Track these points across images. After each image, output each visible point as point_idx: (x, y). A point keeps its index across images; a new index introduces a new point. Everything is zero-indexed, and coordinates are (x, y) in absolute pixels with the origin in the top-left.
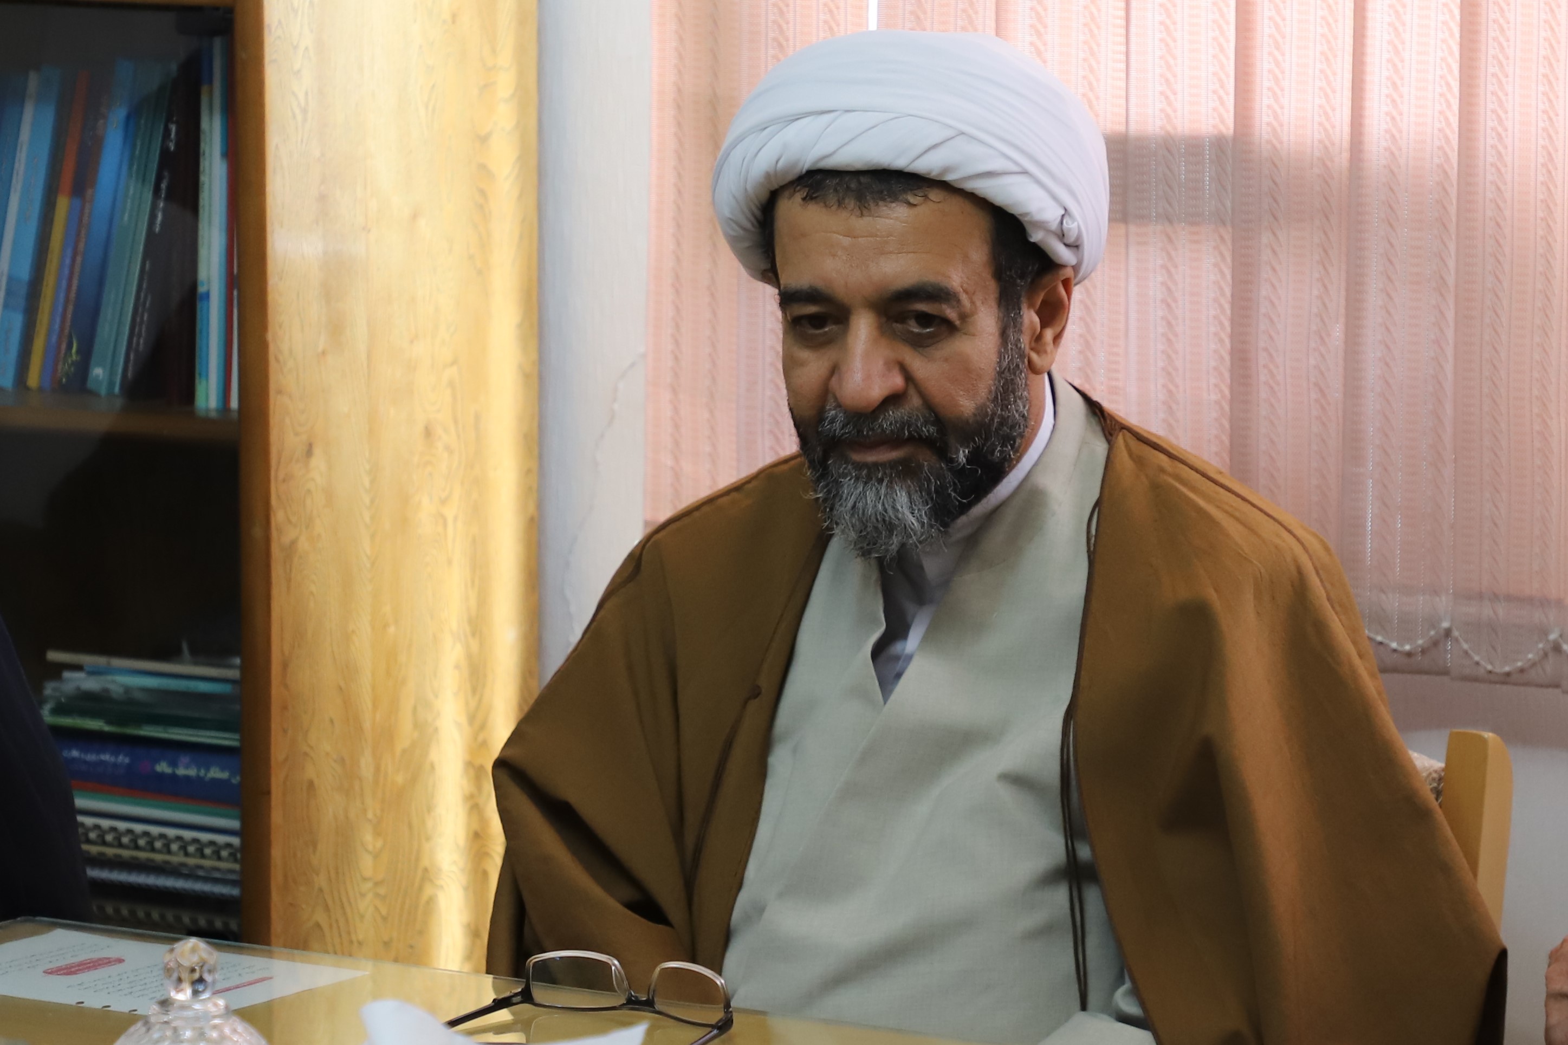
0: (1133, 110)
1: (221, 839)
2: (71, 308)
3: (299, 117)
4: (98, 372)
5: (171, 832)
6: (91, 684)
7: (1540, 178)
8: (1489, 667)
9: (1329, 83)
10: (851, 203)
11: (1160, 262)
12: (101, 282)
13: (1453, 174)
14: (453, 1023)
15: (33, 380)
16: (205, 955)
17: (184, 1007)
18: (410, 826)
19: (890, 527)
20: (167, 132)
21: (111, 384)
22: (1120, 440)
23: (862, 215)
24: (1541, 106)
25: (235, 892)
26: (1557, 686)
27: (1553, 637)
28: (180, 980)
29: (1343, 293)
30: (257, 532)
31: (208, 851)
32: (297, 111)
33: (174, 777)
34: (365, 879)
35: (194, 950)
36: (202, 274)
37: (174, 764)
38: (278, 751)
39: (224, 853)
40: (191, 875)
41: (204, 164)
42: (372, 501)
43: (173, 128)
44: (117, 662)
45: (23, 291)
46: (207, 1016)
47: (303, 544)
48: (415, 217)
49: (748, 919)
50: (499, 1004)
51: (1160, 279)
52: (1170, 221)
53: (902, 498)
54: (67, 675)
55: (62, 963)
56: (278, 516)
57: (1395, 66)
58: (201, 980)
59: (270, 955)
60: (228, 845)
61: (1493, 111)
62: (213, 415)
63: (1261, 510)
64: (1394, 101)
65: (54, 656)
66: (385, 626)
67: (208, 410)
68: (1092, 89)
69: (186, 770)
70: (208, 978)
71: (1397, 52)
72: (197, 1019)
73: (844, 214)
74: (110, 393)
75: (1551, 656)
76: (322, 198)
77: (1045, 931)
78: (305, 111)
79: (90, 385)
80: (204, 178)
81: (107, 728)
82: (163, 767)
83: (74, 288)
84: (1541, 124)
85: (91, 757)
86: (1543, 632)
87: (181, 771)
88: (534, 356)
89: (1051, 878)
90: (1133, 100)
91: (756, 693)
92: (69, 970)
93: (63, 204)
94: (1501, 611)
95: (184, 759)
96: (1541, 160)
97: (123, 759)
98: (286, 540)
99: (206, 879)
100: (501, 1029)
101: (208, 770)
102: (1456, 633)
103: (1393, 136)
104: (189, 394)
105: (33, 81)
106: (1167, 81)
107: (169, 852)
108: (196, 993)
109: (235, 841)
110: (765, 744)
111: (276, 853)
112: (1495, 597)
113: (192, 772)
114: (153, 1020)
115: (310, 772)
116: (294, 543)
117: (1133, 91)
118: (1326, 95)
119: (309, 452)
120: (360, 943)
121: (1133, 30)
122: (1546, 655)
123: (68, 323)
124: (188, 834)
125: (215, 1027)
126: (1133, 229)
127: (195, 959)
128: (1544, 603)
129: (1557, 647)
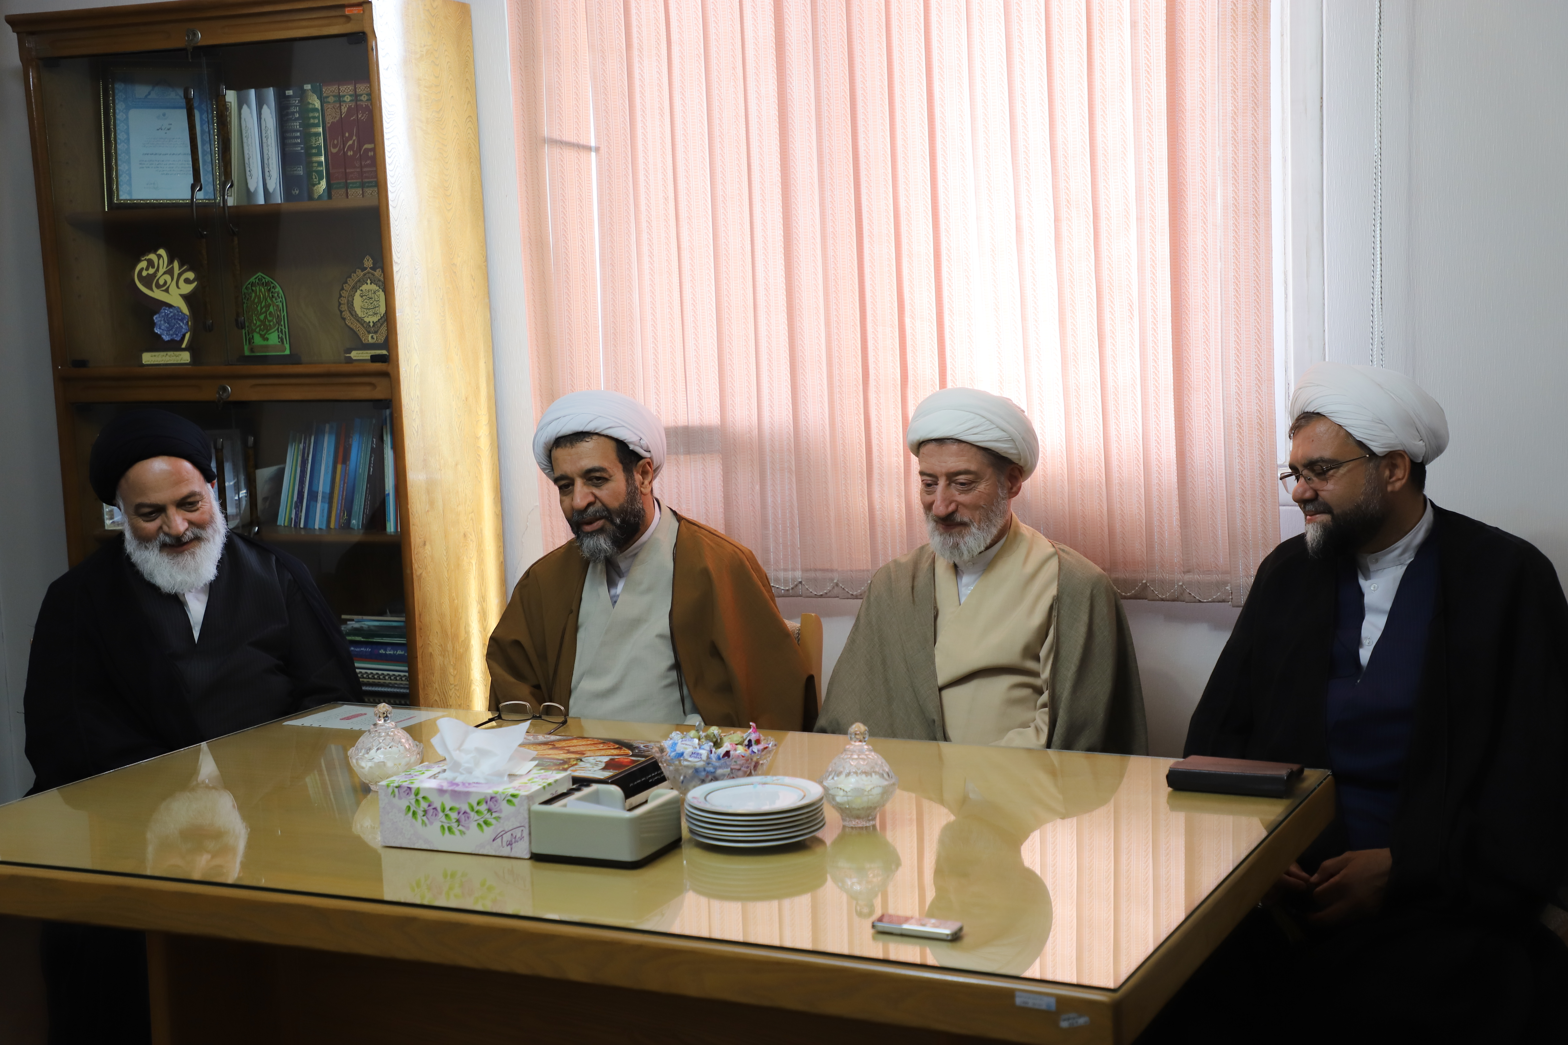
0: (690, 418)
1: (402, 674)
2: (343, 502)
3: (416, 434)
4: (354, 522)
5: (386, 673)
6: (357, 625)
7: (821, 434)
8: (815, 593)
9: (750, 407)
10: (568, 445)
11: (701, 467)
12: (353, 493)
13: (792, 434)
14: (477, 726)
15: (332, 526)
16: (387, 708)
17: (382, 726)
18: (466, 666)
19: (600, 551)
20: (373, 442)
21: (358, 525)
22: (682, 522)
23: (572, 448)
24: (820, 411)
25: (408, 691)
26: (838, 597)
27: (835, 581)
28: (380, 717)
29: (758, 474)
30: (408, 571)
31: (398, 678)
32: (415, 432)
33: (386, 654)
34: (451, 684)
35: (384, 707)
36: (387, 488)
37: (385, 650)
38: (419, 643)
39: (403, 679)
40: (393, 687)
41: (385, 451)
42: (447, 559)
43: (375, 440)
44: (365, 617)
45: (327, 496)
46: (389, 728)
47: (424, 575)
48: (456, 465)
49: (576, 687)
50: (490, 720)
51: (701, 472)
52: (704, 454)
53: (602, 541)
54: (348, 623)
55: (346, 716)
56: (415, 566)
57: (771, 400)
58: (387, 716)
59: (420, 710)
60: (405, 676)
61: (804, 413)
62: (393, 534)
63: (728, 542)
64: (771, 412)
65: (343, 617)
66: (454, 600)
67: (391, 532)
68: (676, 412)
69: (390, 652)
70: (388, 715)
71: (771, 396)
72: (386, 729)
73: (567, 449)
74: (358, 528)
75: (836, 588)
76: (425, 460)
77: (670, 685)
78: (417, 432)
79: (351, 526)
80: (385, 456)
81: (362, 639)
82: (382, 651)
83: (344, 494)
84: (820, 417)
85: (358, 650)
86: (832, 580)
87: (388, 652)
88: (500, 508)
89: (672, 668)
90: (689, 415)
91: (571, 612)
92: (348, 718)
93: (339, 467)
94: (819, 575)
95: (389, 648)
96: (821, 428)
97: (369, 650)
98: (418, 573)
99: (398, 688)
100: (493, 727)
101: (397, 651)
102: (803, 583)
103: (772, 423)
104: (384, 527)
105: (327, 427)
106: (700, 408)
107: (385, 679)
108: (385, 721)
109: (407, 674)
110: (576, 629)
111: (420, 677)
112: (816, 570)
113: (392, 652)
114: (371, 730)
115: (430, 650)
116: (421, 574)
117: (689, 412)
118: (749, 411)
119: (425, 544)
120: (451, 706)
121: (688, 392)
122: (834, 588)
123: (343, 506)
124: (391, 673)
125: (392, 732)
126: (692, 457)
127: (385, 710)
128: (832, 571)
129: (837, 585)
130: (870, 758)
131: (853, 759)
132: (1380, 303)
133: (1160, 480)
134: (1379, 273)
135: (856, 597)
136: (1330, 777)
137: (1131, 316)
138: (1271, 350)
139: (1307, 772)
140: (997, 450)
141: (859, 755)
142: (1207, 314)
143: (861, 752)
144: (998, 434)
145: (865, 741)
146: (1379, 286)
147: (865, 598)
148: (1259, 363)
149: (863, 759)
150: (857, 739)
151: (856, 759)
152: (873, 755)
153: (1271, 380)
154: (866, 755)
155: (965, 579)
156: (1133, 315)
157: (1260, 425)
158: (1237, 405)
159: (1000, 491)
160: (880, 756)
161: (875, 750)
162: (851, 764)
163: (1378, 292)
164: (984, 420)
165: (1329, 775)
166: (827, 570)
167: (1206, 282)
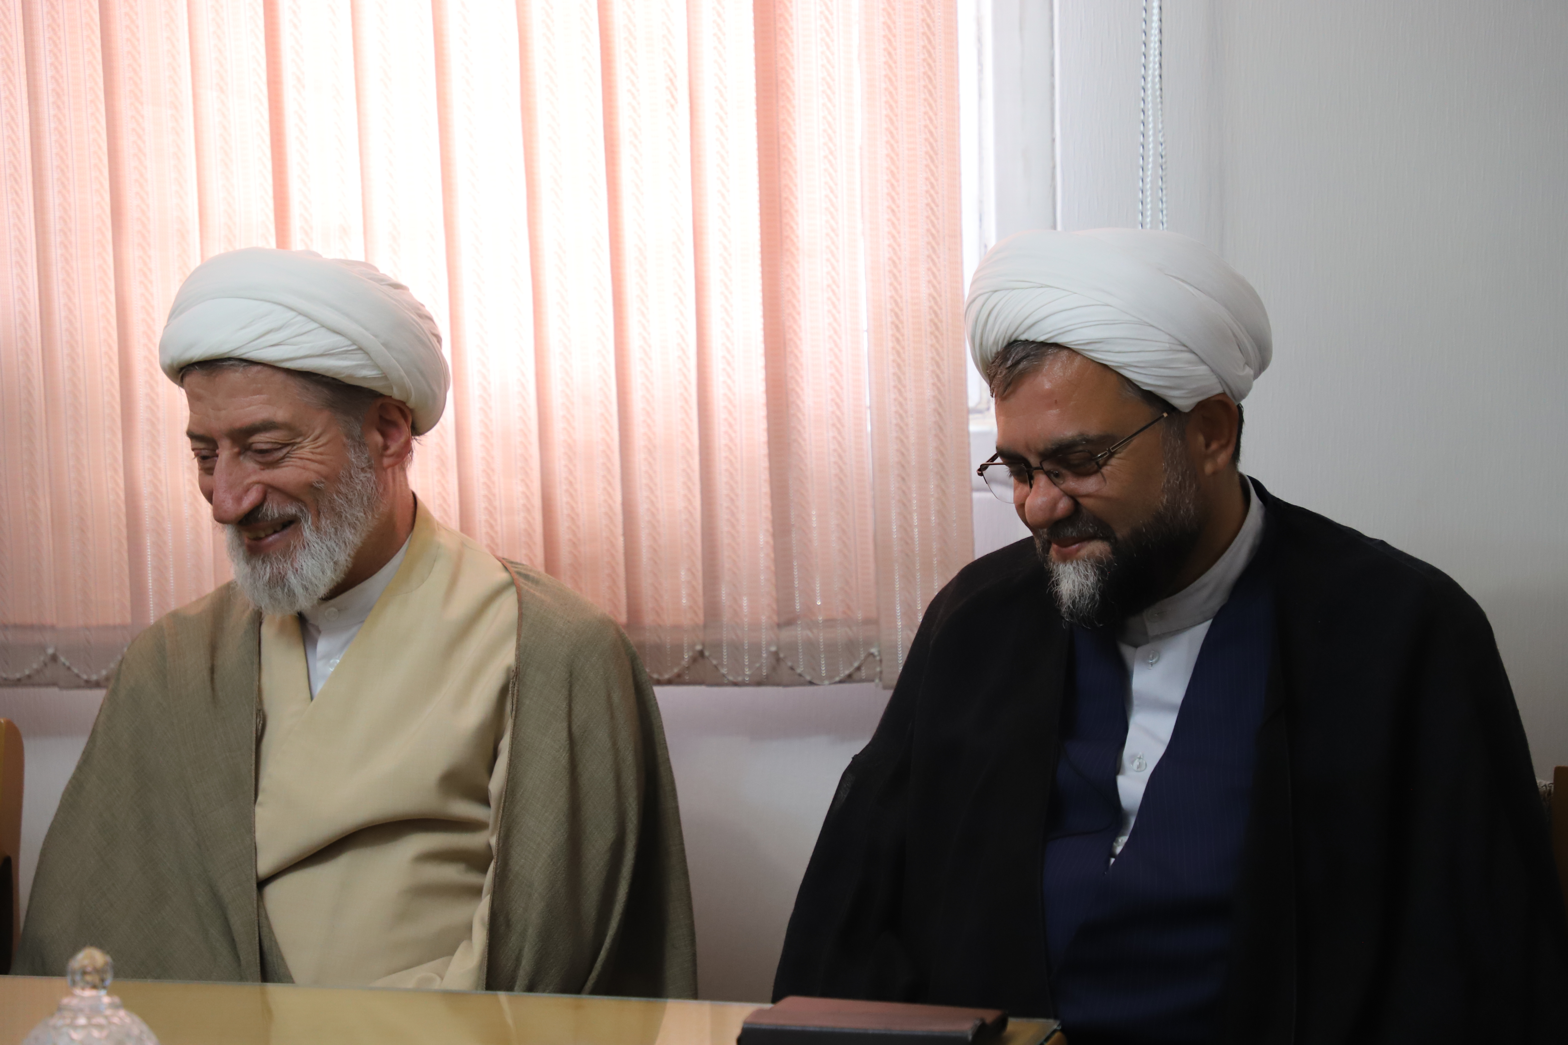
26: (55, 684)
27: (50, 651)
75: (50, 664)
86: (42, 648)
94: (12, 636)
122: (45, 665)
128: (41, 628)
129: (54, 658)
130: (114, 1024)
131: (75, 1027)
132: (1158, 86)
133: (731, 440)
134: (1155, 25)
135: (97, 685)
136: (1057, 1035)
137: (673, 101)
138: (955, 177)
139: (1014, 1025)
140: (329, 374)
141: (89, 1018)
142: (830, 100)
143: (95, 1010)
144: (329, 340)
145: (104, 988)
146: (1157, 52)
147: (111, 686)
148: (934, 201)
149: (100, 1027)
150: (88, 983)
151: (84, 1027)
152: (122, 1017)
153: (956, 235)
154: (106, 1017)
155: (323, 645)
156: (675, 100)
157: (935, 324)
158: (891, 284)
159: (352, 456)
160: (137, 1019)
161: (126, 1005)
162: (72, 1040)
163: (1155, 63)
164: (293, 314)
165: (1055, 1031)
166: (32, 627)
167: (828, 34)
